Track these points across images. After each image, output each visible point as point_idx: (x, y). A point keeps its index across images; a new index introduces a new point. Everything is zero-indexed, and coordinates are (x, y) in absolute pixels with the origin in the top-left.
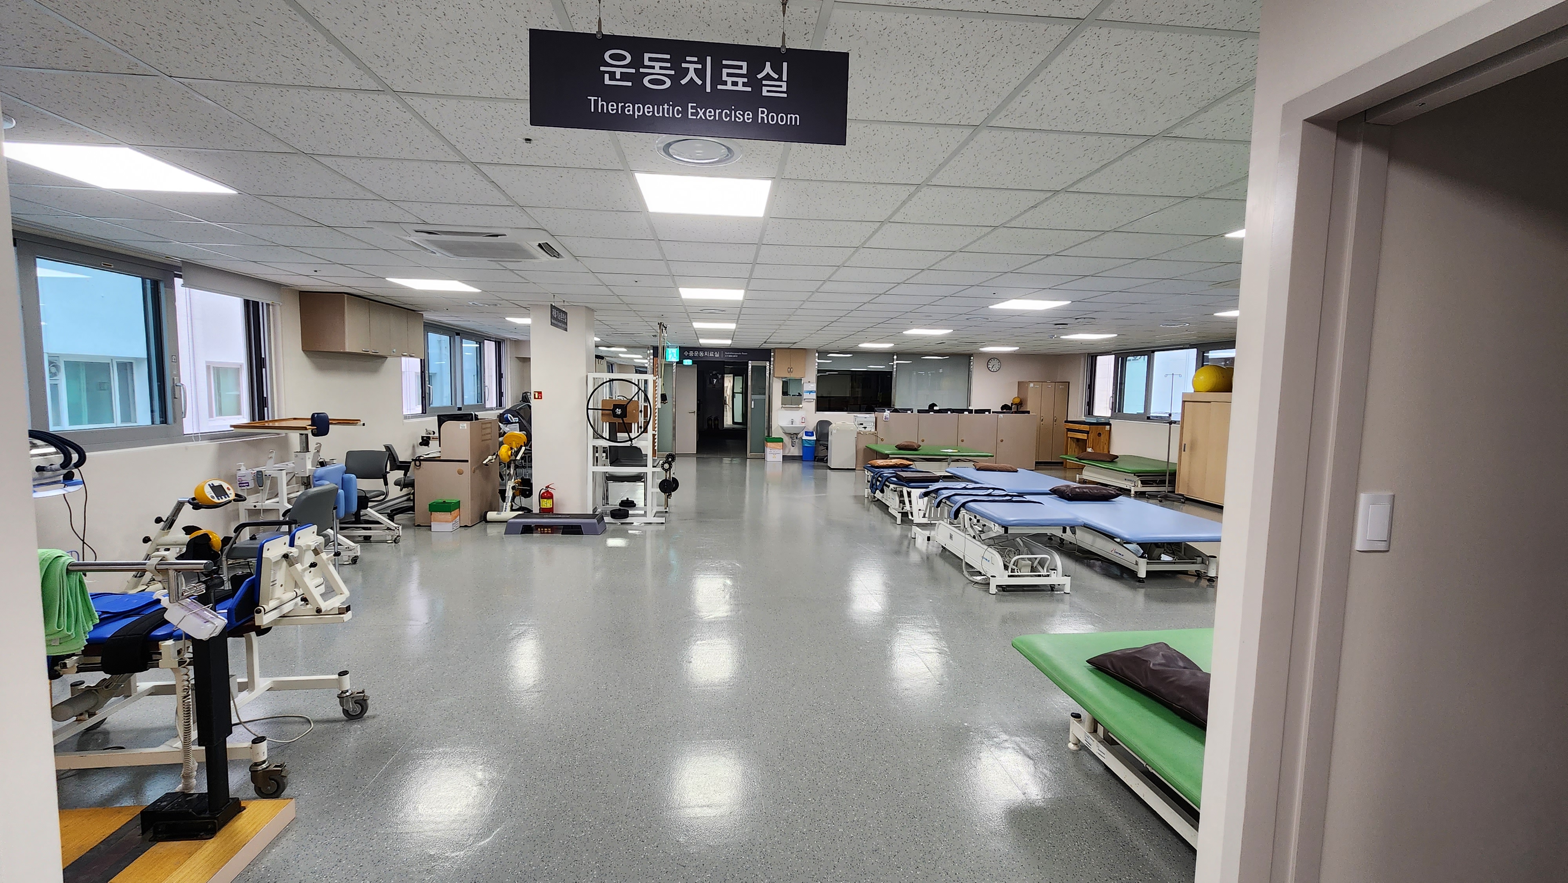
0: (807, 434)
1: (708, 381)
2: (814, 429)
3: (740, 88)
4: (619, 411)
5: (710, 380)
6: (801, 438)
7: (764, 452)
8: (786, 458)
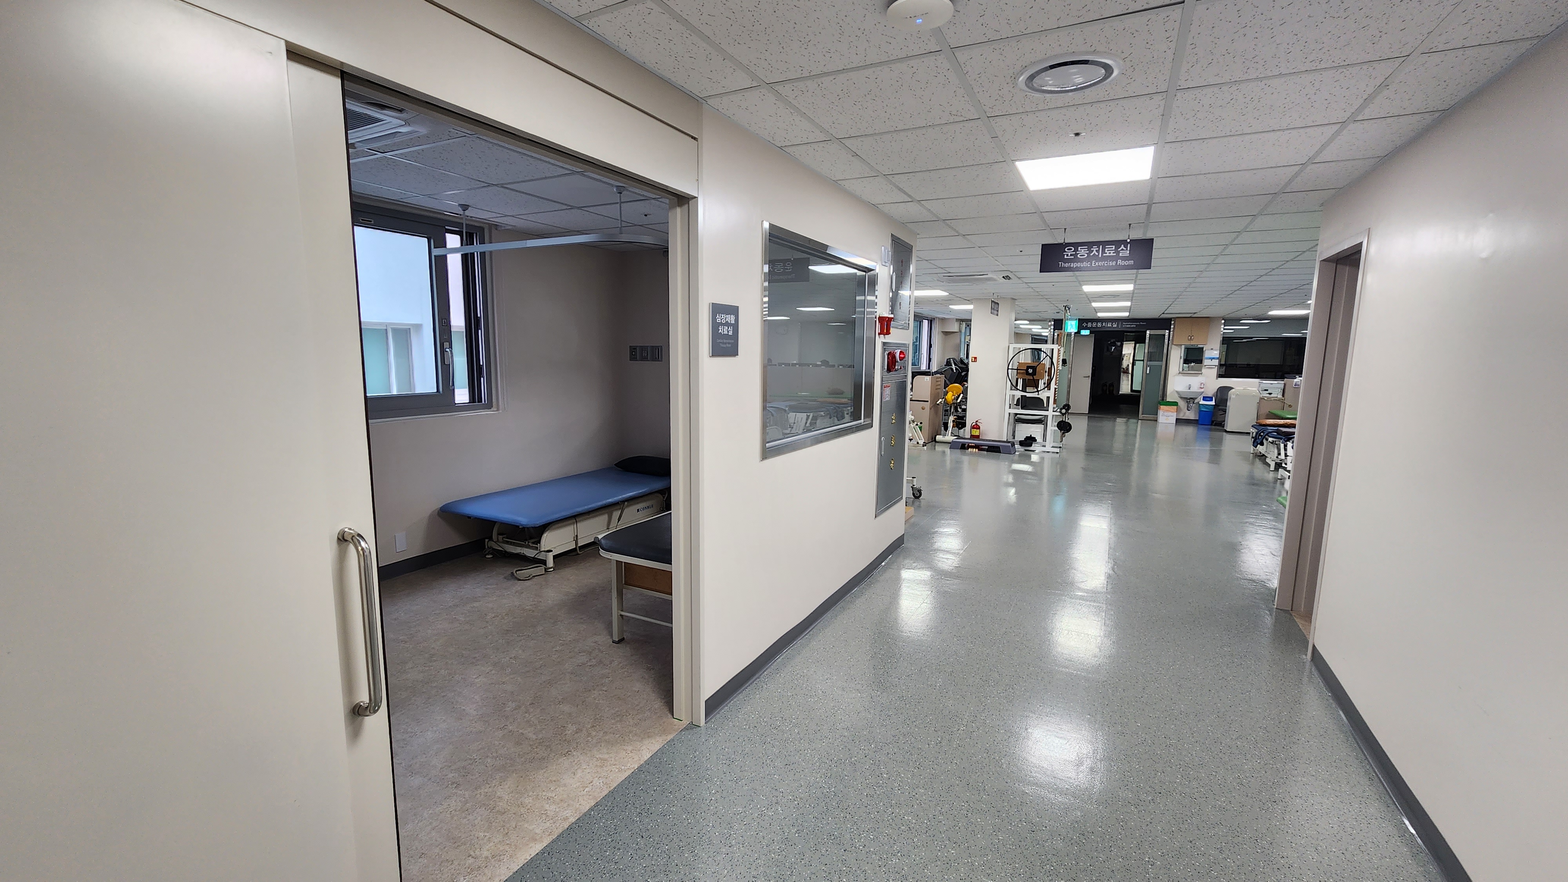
0: (1205, 399)
1: (1105, 350)
2: (1214, 395)
3: (1112, 254)
4: (1030, 371)
5: (1108, 348)
6: (1198, 402)
7: (1157, 415)
8: (1179, 421)
